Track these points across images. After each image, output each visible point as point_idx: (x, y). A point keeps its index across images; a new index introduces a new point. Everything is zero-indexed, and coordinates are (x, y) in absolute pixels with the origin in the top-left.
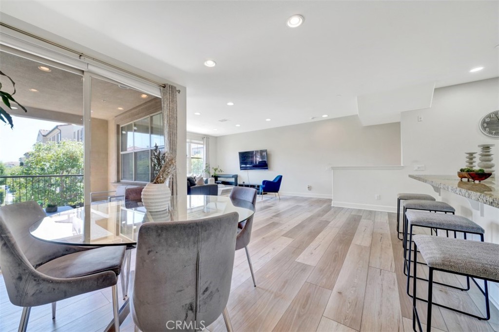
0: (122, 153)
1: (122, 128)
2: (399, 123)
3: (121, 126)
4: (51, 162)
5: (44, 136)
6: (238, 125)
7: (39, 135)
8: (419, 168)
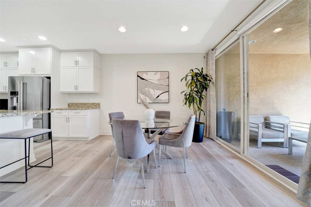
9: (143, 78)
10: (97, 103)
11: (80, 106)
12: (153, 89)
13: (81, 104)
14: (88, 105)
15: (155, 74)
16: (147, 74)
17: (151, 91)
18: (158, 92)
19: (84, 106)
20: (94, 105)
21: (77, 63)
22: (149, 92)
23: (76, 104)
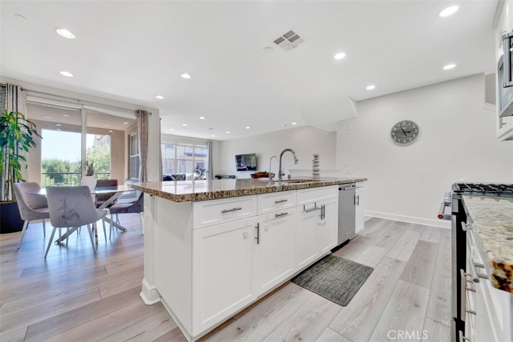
0: (131, 156)
1: (132, 137)
2: (335, 132)
3: (131, 136)
4: (97, 162)
5: (98, 140)
6: (228, 132)
7: (95, 139)
8: (348, 171)
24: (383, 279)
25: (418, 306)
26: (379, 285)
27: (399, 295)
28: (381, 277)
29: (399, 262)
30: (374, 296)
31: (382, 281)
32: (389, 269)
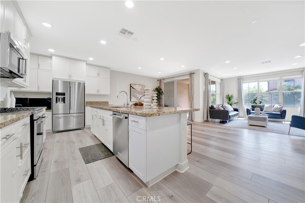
9: (134, 87)
10: (106, 102)
11: (94, 103)
12: (138, 94)
13: (94, 102)
14: (100, 103)
15: (139, 86)
16: (135, 86)
17: (137, 95)
18: (140, 96)
19: (97, 104)
20: (105, 103)
21: (98, 74)
22: (136, 95)
23: (90, 102)
24: (76, 162)
25: (55, 162)
26: (75, 159)
27: (65, 161)
28: (78, 163)
29: (77, 181)
30: (73, 155)
31: (76, 161)
32: (78, 169)
